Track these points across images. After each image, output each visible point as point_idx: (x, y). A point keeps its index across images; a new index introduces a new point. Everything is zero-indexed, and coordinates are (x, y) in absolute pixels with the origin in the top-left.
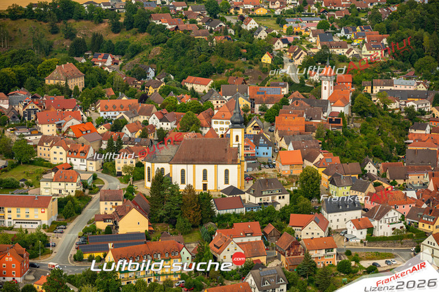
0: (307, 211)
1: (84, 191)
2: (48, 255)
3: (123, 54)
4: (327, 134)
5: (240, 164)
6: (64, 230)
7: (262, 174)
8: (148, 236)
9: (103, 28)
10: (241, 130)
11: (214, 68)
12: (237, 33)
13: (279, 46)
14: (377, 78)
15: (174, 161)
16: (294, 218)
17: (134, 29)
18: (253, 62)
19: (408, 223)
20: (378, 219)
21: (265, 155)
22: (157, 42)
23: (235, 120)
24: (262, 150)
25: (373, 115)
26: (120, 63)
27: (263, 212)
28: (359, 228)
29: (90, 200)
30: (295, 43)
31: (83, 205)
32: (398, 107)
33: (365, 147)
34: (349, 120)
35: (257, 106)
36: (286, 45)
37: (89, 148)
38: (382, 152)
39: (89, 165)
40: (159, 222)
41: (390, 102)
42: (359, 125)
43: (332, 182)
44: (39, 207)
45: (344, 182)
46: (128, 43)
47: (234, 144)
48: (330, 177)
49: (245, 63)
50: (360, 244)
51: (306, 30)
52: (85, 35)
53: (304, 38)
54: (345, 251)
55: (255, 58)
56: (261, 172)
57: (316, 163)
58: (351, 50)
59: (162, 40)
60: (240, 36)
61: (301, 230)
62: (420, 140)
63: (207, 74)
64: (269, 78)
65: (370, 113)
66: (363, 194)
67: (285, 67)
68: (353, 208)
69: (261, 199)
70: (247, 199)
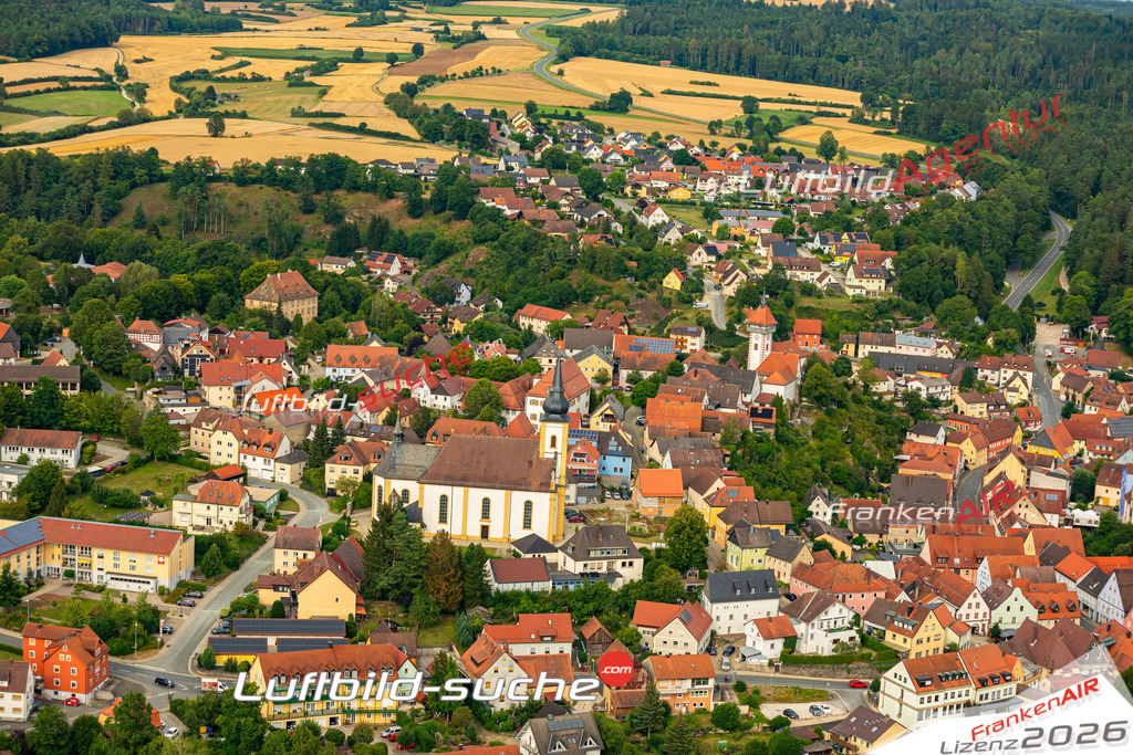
0: (669, 596)
1: (255, 523)
2: (154, 651)
3: (420, 257)
4: (742, 438)
5: (555, 492)
6: (196, 600)
7: (603, 511)
9: (393, 208)
10: (561, 425)
11: (575, 292)
12: (628, 231)
13: (699, 259)
14: (867, 331)
15: (427, 477)
16: (643, 608)
17: (447, 212)
18: (646, 285)
19: (866, 629)
20: (808, 620)
21: (618, 473)
22: (483, 237)
23: (552, 406)
24: (612, 462)
25: (840, 405)
26: (414, 272)
27: (584, 592)
28: (768, 636)
29: (263, 540)
30: (728, 256)
31: (247, 552)
32: (892, 389)
33: (816, 466)
34: (793, 410)
35: (624, 374)
36: (713, 258)
37: (281, 439)
38: (849, 475)
39: (278, 470)
40: (379, 599)
41: (875, 380)
42: (811, 421)
43: (732, 537)
44: (153, 553)
45: (754, 539)
46: (432, 236)
47: (546, 451)
48: (730, 527)
49: (631, 287)
50: (766, 668)
51: (752, 234)
52: (361, 218)
53: (747, 247)
54: (734, 683)
55: (652, 279)
56: (602, 506)
57: (709, 497)
58: (826, 274)
59: (492, 229)
60: (631, 235)
61: (654, 635)
62: (922, 456)
63: (561, 303)
64: (673, 316)
65: (833, 400)
66: (789, 566)
67: (706, 297)
68: (763, 595)
69: (585, 566)
70: (561, 564)
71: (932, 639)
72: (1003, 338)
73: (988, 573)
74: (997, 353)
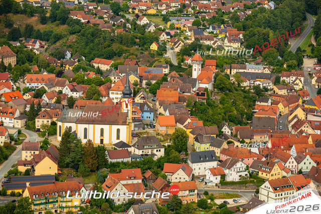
0: (176, 161)
1: (11, 142)
3: (48, 40)
4: (195, 104)
5: (128, 125)
7: (145, 133)
8: (57, 178)
9: (34, 20)
11: (115, 53)
12: (133, 27)
13: (163, 37)
14: (235, 63)
15: (79, 121)
16: (167, 166)
17: (57, 22)
18: (144, 49)
19: (251, 172)
20: (229, 168)
21: (148, 119)
22: (74, 31)
23: (126, 92)
24: (146, 114)
25: (230, 91)
26: (45, 47)
27: (144, 161)
28: (215, 175)
29: (15, 149)
30: (175, 36)
31: (9, 153)
32: (249, 85)
33: (223, 114)
34: (211, 94)
35: (144, 82)
36: (169, 37)
37: (16, 110)
38: (235, 118)
39: (15, 123)
40: (66, 167)
41: (242, 81)
42: (219, 98)
43: (196, 139)
45: (205, 140)
46: (52, 32)
47: (124, 110)
48: (195, 136)
49: (138, 49)
50: (215, 187)
51: (184, 26)
52: (20, 25)
53: (182, 32)
54: (204, 192)
55: (146, 46)
56: (144, 131)
57: (185, 126)
58: (216, 42)
59: (77, 28)
60: (135, 29)
61: (172, 176)
62: (263, 110)
63: (109, 57)
64: (155, 61)
65: (227, 89)
66: (219, 149)
67: (168, 53)
68: (211, 160)
69: (143, 152)
70: (133, 152)
71: (277, 174)
72: (290, 64)
73: (295, 151)
74: (289, 70)
